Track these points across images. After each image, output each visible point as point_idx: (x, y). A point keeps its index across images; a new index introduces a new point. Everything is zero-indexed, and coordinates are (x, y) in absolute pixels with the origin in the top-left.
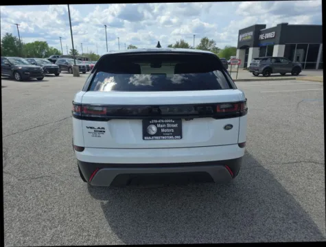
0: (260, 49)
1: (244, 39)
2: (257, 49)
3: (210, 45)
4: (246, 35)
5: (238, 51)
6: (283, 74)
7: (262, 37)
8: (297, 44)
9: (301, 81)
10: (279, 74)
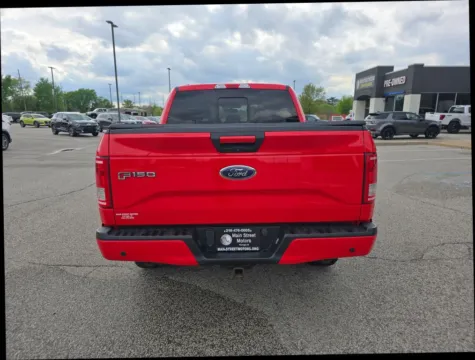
0: (386, 101)
1: (363, 86)
2: (381, 101)
3: (317, 95)
4: (365, 80)
5: (355, 104)
6: (414, 136)
7: (387, 83)
8: (438, 93)
9: (435, 147)
10: (408, 136)
